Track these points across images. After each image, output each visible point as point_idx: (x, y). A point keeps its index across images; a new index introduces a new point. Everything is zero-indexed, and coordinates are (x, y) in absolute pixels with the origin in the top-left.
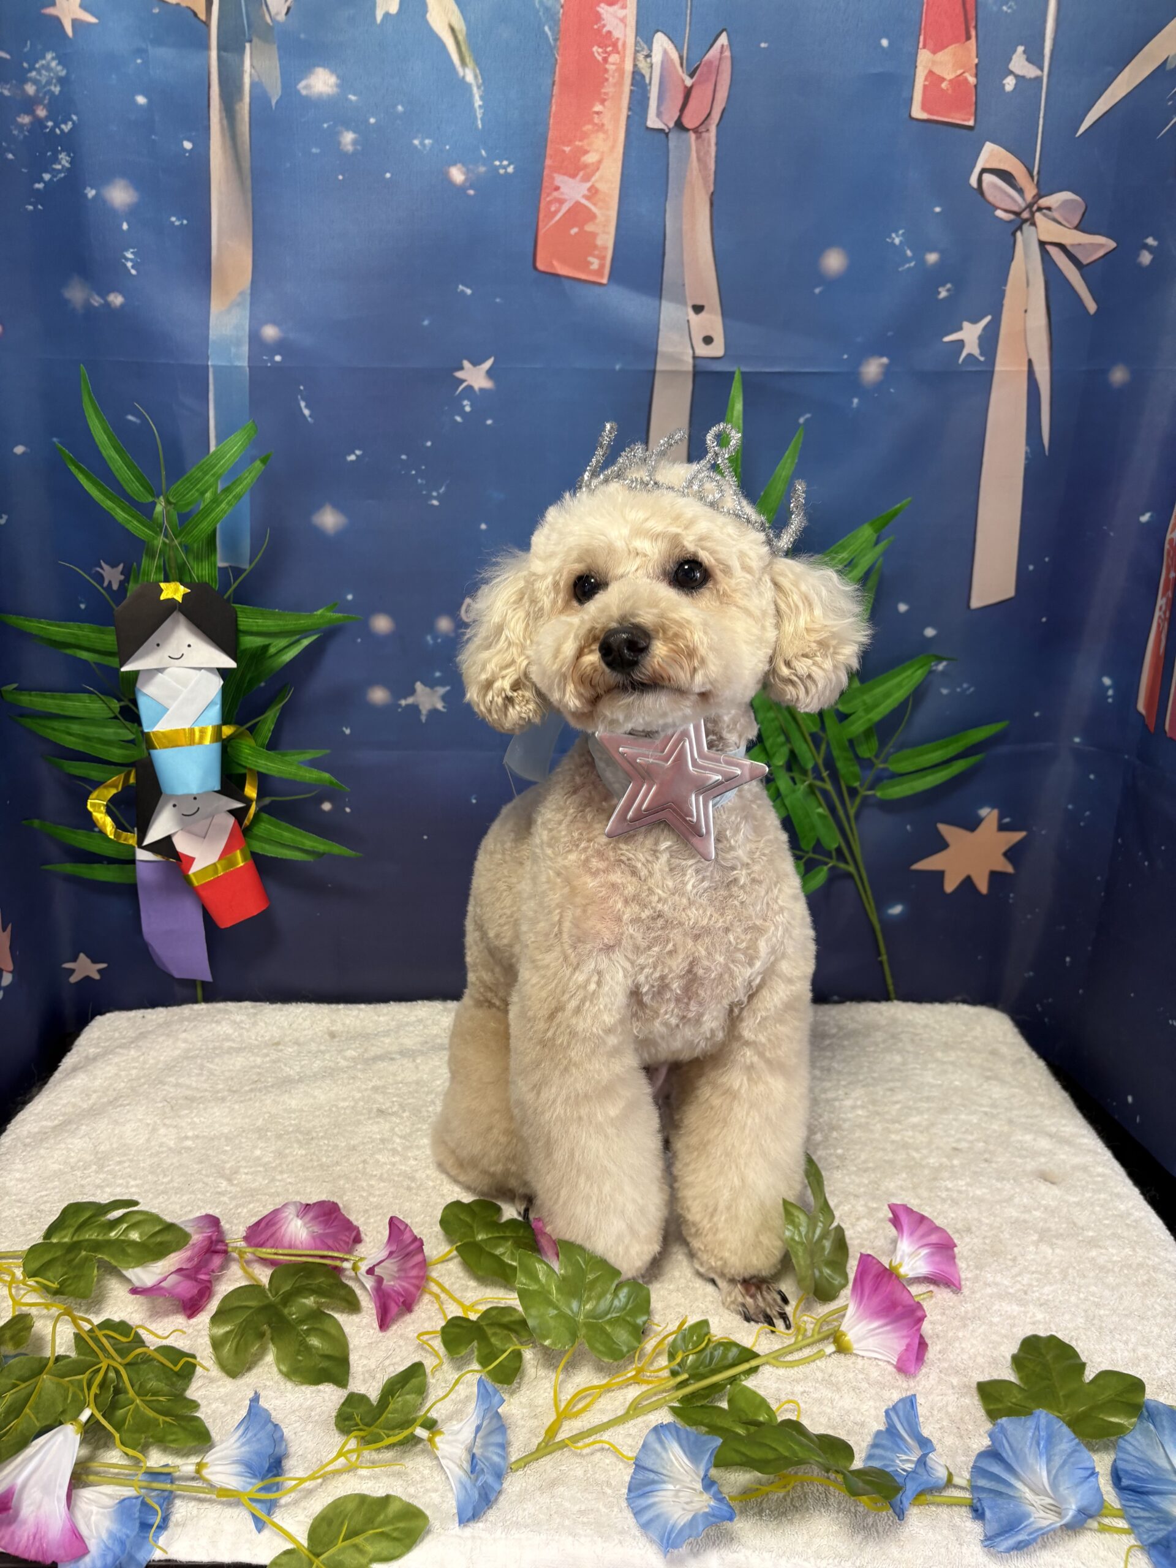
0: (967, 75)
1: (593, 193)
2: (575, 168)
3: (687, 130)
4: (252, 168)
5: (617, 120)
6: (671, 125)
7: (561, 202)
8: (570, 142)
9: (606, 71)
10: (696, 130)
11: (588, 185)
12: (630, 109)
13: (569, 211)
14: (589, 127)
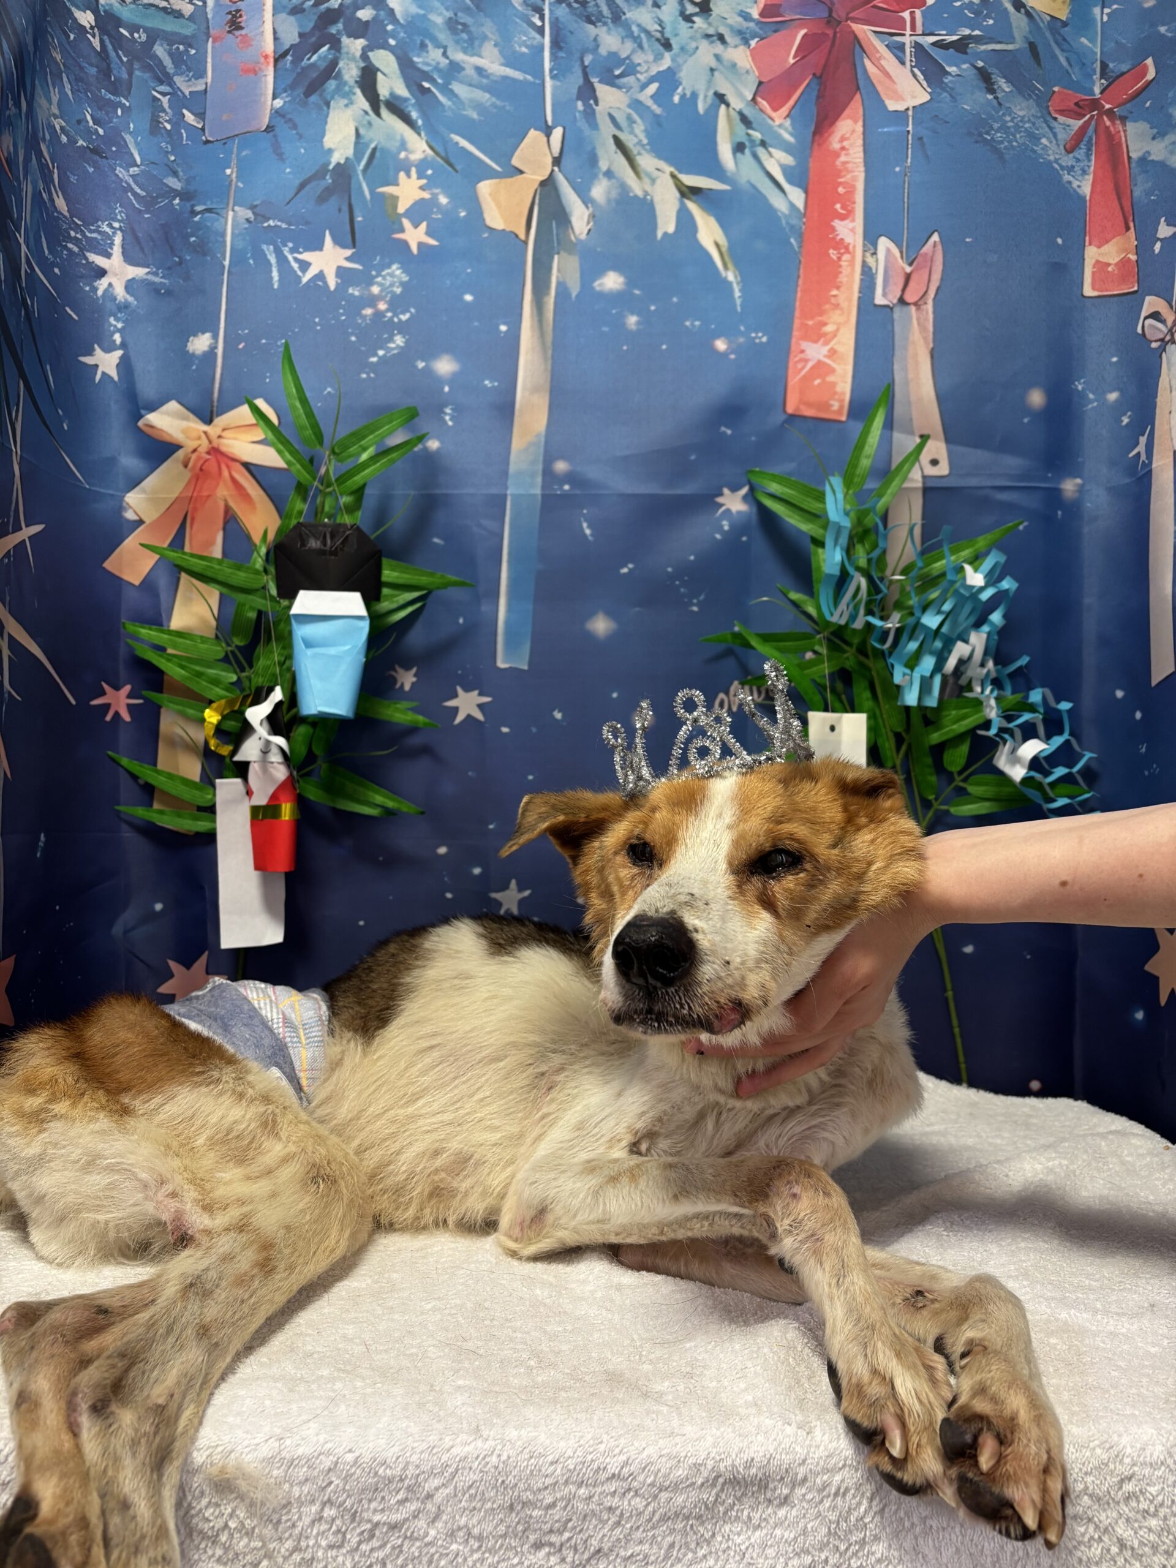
0: (1130, 255)
1: (833, 353)
2: (816, 335)
3: (908, 304)
4: (553, 343)
5: (850, 300)
6: (895, 301)
7: (806, 361)
8: (812, 318)
9: (840, 266)
10: (916, 304)
11: (827, 348)
12: (860, 292)
13: (812, 368)
14: (827, 306)
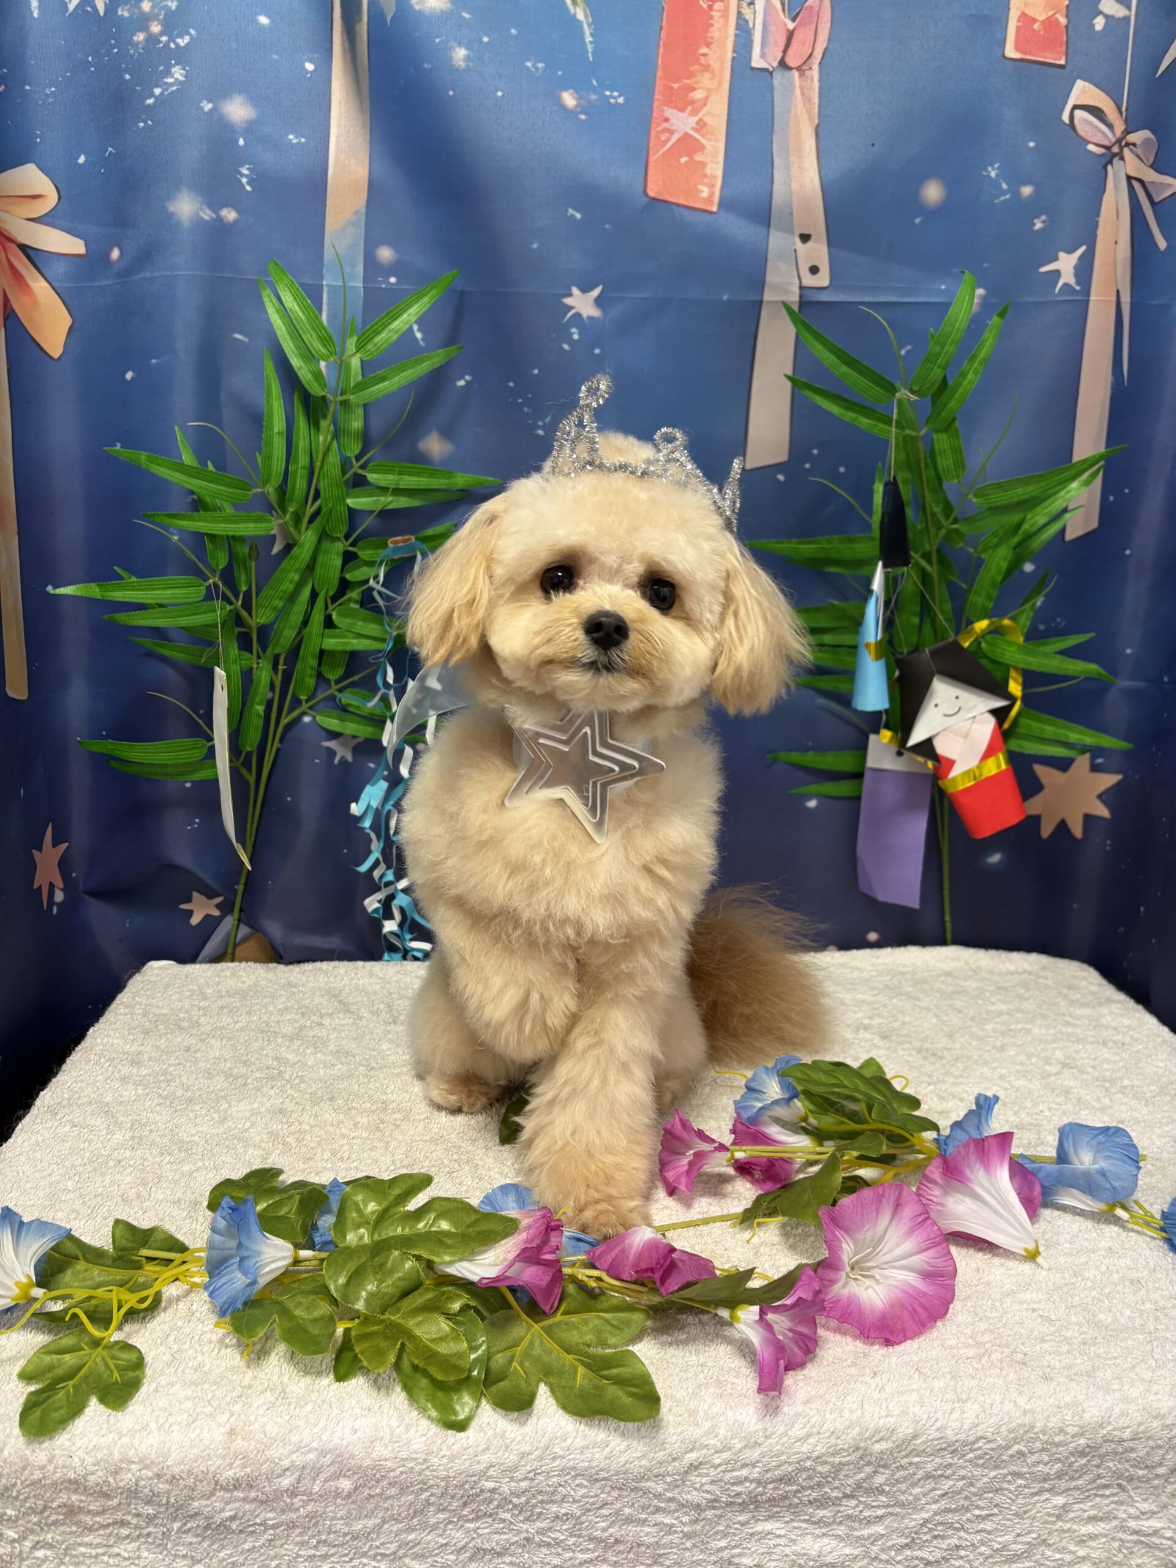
0: (1058, 16)
1: (702, 125)
2: (683, 102)
3: (790, 69)
5: (722, 61)
6: (775, 64)
7: (671, 132)
8: (678, 80)
9: (711, 17)
10: (799, 69)
11: (696, 118)
12: (734, 51)
13: (678, 141)
14: (696, 67)
